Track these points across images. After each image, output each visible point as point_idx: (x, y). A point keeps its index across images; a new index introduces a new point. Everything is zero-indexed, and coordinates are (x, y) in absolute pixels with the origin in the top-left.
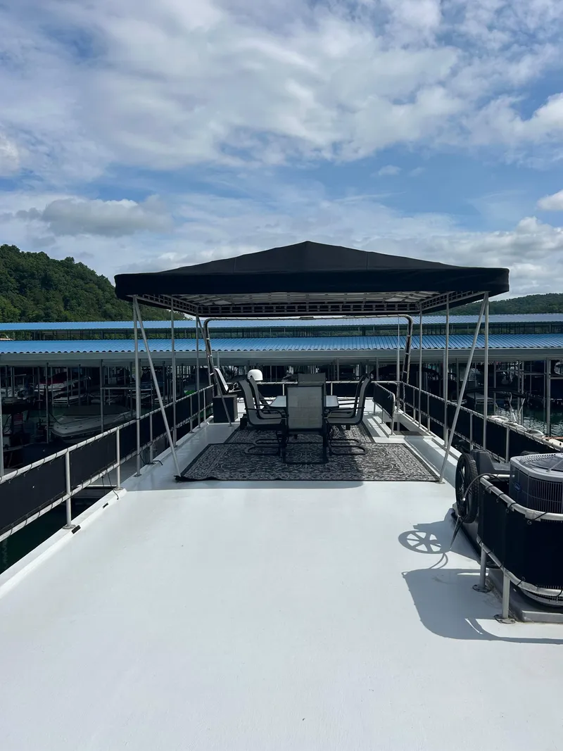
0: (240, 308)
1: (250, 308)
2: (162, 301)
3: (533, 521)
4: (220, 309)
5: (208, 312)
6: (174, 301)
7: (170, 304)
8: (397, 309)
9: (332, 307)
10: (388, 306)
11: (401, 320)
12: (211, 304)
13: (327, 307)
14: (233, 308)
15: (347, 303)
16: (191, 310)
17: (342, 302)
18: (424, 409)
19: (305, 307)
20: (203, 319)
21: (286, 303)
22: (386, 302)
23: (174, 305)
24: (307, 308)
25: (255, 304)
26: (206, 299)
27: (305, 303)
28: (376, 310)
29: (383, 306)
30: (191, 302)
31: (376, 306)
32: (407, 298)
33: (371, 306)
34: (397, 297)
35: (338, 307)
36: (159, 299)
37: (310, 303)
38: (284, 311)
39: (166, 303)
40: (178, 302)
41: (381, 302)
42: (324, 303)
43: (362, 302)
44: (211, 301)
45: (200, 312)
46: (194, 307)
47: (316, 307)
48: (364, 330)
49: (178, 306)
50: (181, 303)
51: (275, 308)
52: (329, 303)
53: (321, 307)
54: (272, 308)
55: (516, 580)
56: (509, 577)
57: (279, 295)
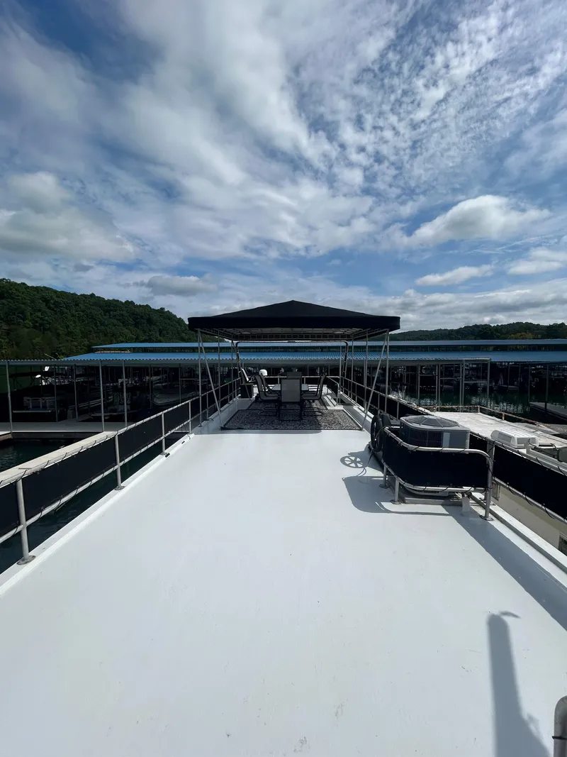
0: (255, 336)
3: (412, 451)
4: (245, 336)
5: (238, 338)
6: (220, 332)
7: (217, 333)
8: (340, 337)
11: (343, 344)
12: (240, 333)
14: (252, 336)
15: (314, 334)
16: (229, 337)
18: (354, 392)
20: (235, 342)
22: (335, 334)
23: (220, 334)
24: (292, 336)
25: (264, 334)
27: (291, 334)
28: (329, 338)
29: (333, 336)
31: (329, 336)
32: (345, 332)
33: (327, 336)
34: (340, 331)
35: (308, 336)
36: (212, 331)
37: (294, 334)
38: (279, 338)
40: (222, 332)
41: (331, 334)
42: (301, 334)
45: (234, 338)
46: (230, 335)
47: (297, 335)
48: (322, 349)
49: (222, 335)
50: (224, 333)
55: (402, 482)
56: (399, 481)
57: (278, 330)
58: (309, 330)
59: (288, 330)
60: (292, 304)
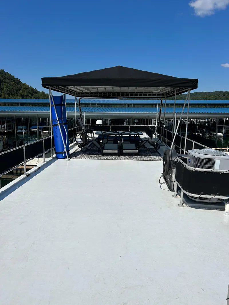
0: (93, 94)
1: (97, 94)
2: (61, 90)
3: (192, 171)
4: (85, 94)
5: (80, 95)
6: (66, 90)
7: (64, 91)
8: (156, 96)
9: (130, 94)
10: (153, 94)
12: (81, 91)
13: (128, 94)
14: (90, 94)
15: (137, 92)
16: (73, 94)
17: (135, 92)
19: (119, 94)
20: (78, 98)
21: (112, 92)
22: (152, 93)
23: (66, 91)
24: (120, 94)
25: (99, 92)
26: (79, 89)
27: (119, 92)
28: (148, 96)
29: (151, 94)
30: (73, 90)
31: (148, 94)
32: (160, 91)
33: (146, 94)
34: (157, 90)
35: (133, 94)
36: (60, 89)
37: (122, 92)
38: (111, 95)
39: (63, 90)
40: (67, 90)
41: (150, 93)
42: (127, 92)
43: (142, 92)
44: (81, 90)
45: (77, 95)
46: (74, 93)
47: (124, 94)
49: (68, 92)
50: (69, 91)
51: (107, 94)
52: (129, 92)
53: (126, 94)
54: (106, 94)
55: (185, 192)
56: (183, 191)
57: (109, 88)
58: (132, 89)
59: (116, 89)
60: (120, 69)
